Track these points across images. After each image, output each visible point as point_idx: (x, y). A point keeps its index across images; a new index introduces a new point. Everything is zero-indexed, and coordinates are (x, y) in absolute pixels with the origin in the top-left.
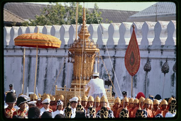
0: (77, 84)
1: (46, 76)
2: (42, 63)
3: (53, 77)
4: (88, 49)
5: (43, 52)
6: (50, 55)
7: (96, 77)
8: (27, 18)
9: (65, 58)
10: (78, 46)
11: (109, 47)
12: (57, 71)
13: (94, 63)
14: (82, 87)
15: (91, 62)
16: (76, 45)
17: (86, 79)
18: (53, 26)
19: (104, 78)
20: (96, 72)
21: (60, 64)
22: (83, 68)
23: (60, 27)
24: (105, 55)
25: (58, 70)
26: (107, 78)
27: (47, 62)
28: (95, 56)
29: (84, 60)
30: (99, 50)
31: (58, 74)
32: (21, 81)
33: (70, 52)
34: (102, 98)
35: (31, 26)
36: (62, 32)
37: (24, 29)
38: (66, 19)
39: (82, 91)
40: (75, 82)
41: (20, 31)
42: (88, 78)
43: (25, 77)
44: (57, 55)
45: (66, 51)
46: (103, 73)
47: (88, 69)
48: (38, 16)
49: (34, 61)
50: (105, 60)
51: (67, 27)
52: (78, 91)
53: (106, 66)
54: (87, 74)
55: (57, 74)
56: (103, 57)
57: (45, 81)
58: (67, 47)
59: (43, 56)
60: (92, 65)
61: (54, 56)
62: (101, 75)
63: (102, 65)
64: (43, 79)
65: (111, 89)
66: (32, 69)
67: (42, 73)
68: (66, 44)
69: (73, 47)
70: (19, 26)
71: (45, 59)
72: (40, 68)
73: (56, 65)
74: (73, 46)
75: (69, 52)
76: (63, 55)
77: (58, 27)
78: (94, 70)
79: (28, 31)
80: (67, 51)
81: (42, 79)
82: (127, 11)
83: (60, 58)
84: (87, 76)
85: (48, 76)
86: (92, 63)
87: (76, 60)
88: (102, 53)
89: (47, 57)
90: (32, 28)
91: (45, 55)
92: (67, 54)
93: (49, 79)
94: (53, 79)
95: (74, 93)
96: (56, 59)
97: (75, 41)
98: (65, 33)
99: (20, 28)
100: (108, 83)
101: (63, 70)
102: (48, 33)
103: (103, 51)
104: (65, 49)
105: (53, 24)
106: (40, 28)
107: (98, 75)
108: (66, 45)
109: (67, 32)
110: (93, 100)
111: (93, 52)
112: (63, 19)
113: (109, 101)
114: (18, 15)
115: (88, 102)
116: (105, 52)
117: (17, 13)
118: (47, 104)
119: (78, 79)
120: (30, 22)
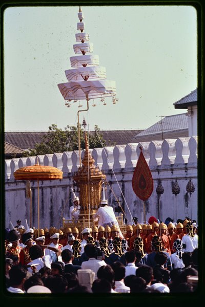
0: (85, 215)
1: (51, 208)
2: (46, 194)
3: (59, 208)
4: (94, 176)
5: (47, 183)
6: (55, 185)
7: (104, 205)
8: (27, 148)
9: (70, 187)
10: (82, 174)
11: (116, 171)
12: (63, 202)
13: (102, 190)
14: (91, 217)
15: (98, 189)
16: (80, 173)
17: (95, 209)
19: (113, 205)
20: (104, 200)
21: (66, 194)
22: (91, 196)
23: (62, 154)
24: (112, 180)
25: (64, 200)
26: (117, 205)
27: (51, 193)
28: (102, 182)
29: (91, 189)
30: (105, 176)
31: (65, 205)
32: (26, 215)
33: (75, 181)
34: (113, 228)
35: (32, 156)
36: (65, 159)
37: (24, 160)
38: (68, 145)
39: (91, 221)
40: (83, 213)
41: (20, 162)
42: (97, 207)
43: (30, 211)
44: (61, 184)
45: (70, 180)
46: (111, 199)
47: (96, 197)
48: (38, 144)
49: (38, 192)
50: (113, 185)
51: (69, 154)
52: (87, 221)
53: (115, 191)
54: (95, 203)
55: (63, 205)
56: (111, 183)
57: (51, 214)
58: (71, 175)
59: (46, 187)
60: (100, 193)
61: (58, 186)
62: (109, 202)
63: (110, 191)
64: (49, 211)
65: (122, 217)
66: (36, 201)
67: (48, 204)
68: (70, 171)
69: (77, 176)
71: (49, 190)
72: (45, 199)
73: (61, 195)
74: (77, 174)
75: (73, 181)
76: (68, 184)
77: (59, 155)
78: (102, 198)
79: (29, 163)
80: (72, 180)
81: (47, 211)
82: (132, 131)
83: (64, 187)
84: (95, 205)
85: (54, 207)
86: (100, 190)
87: (81, 189)
88: (108, 178)
89: (51, 187)
90: (33, 159)
91: (49, 185)
92: (72, 183)
93: (55, 210)
94: (59, 211)
95: (83, 224)
96: (60, 189)
97: (79, 169)
98: (68, 161)
99: (20, 160)
100: (117, 210)
101: (68, 200)
102: (50, 162)
103: (109, 176)
104: (69, 177)
105: (55, 151)
106: (42, 157)
107: (107, 203)
108: (69, 173)
109: (70, 159)
110: (103, 229)
111: (100, 179)
112: (65, 146)
113: (121, 229)
114: (18, 146)
115: (99, 233)
116: (112, 176)
117: (16, 144)
119: (86, 209)
120: (30, 152)
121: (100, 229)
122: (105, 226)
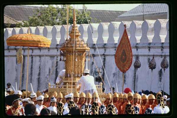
0: (69, 81)
1: (39, 74)
2: (35, 62)
3: (46, 75)
4: (79, 48)
5: (37, 52)
6: (43, 54)
7: (86, 74)
8: (21, 20)
9: (57, 57)
10: (69, 45)
11: (99, 46)
12: (50, 70)
13: (85, 61)
14: (74, 84)
15: (82, 60)
16: (67, 44)
17: (78, 77)
18: (45, 27)
19: (95, 75)
20: (87, 69)
21: (53, 63)
22: (75, 65)
23: (52, 27)
24: (95, 54)
25: (51, 68)
26: (98, 75)
27: (40, 61)
28: (86, 54)
29: (75, 59)
30: (89, 48)
31: (51, 73)
32: (15, 79)
33: (62, 51)
35: (24, 27)
36: (54, 32)
37: (17, 30)
38: (58, 19)
39: (74, 87)
40: (67, 80)
41: (14, 32)
42: (80, 75)
43: (20, 76)
44: (49, 54)
45: (58, 50)
46: (93, 70)
47: (80, 66)
48: (31, 17)
49: (28, 60)
50: (95, 58)
51: (58, 28)
52: (70, 87)
53: (97, 64)
54: (78, 71)
55: (50, 72)
56: (94, 56)
57: (39, 80)
58: (59, 47)
59: (36, 56)
60: (83, 63)
61: (47, 56)
62: (91, 72)
63: (93, 63)
64: (37, 77)
65: (102, 85)
66: (26, 68)
67: (36, 71)
68: (58, 43)
69: (64, 47)
70: (13, 28)
71: (38, 58)
72: (33, 66)
73: (49, 63)
74: (64, 45)
75: (60, 51)
76: (56, 54)
77: (50, 28)
79: (21, 32)
80: (59, 50)
81: (35, 77)
82: (116, 11)
83: (52, 57)
84: (78, 74)
85: (41, 74)
86: (83, 61)
87: (67, 59)
88: (92, 52)
89: (40, 56)
90: (25, 29)
91: (38, 54)
92: (59, 53)
93: (42, 77)
94: (46, 78)
95: (66, 90)
96: (48, 58)
97: (66, 40)
98: (57, 34)
99: (14, 30)
100: (98, 80)
101: (55, 68)
102: (41, 33)
103: (93, 50)
104: (57, 48)
105: (45, 24)
106: (33, 29)
107: (89, 72)
108: (57, 45)
109: (59, 32)
111: (84, 51)
112: (55, 20)
113: (99, 96)
114: (12, 17)
116: (95, 50)
117: (11, 15)
118: (41, 100)
119: (70, 77)
120: (23, 24)
121: (81, 95)
122: (86, 92)
